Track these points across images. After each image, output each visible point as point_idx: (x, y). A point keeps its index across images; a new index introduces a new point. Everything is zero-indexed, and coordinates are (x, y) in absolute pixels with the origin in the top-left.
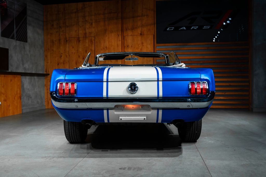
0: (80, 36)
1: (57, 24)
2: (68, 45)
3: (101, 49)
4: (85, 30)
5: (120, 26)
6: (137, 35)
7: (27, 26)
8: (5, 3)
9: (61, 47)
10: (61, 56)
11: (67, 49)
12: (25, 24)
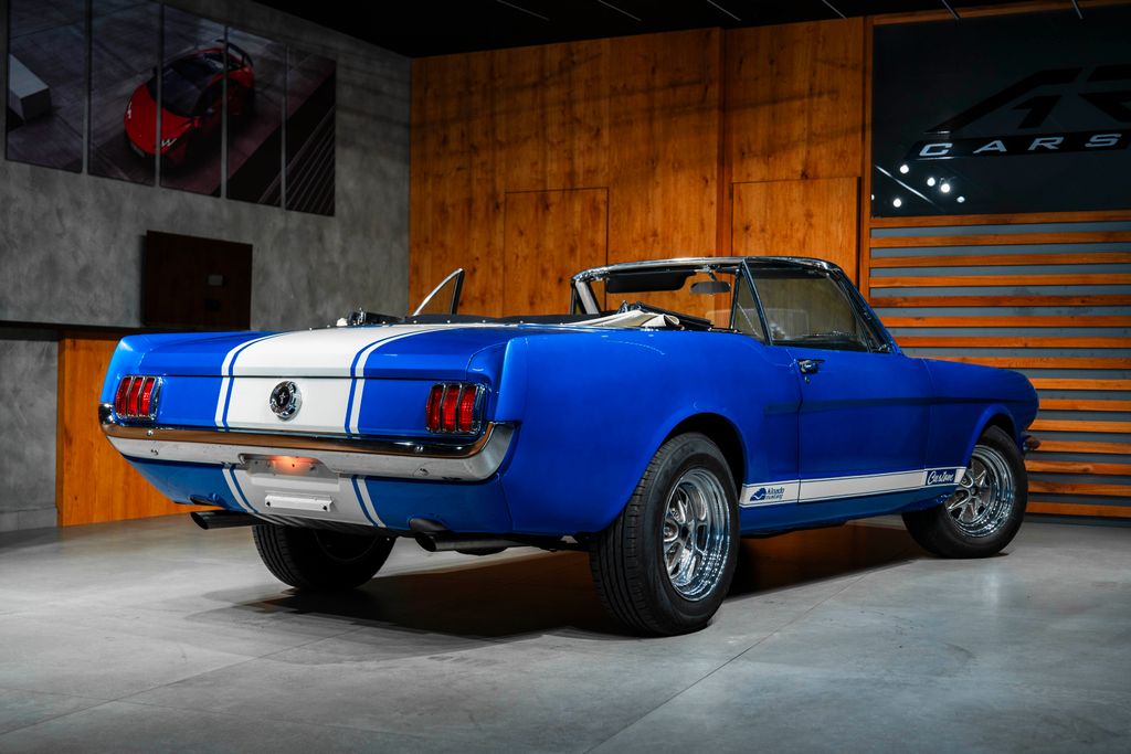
0: (551, 184)
1: (463, 135)
2: (500, 226)
3: (635, 242)
4: (571, 159)
5: (714, 139)
6: (787, 180)
7: (333, 152)
8: (247, 70)
9: (476, 234)
10: (474, 270)
11: (499, 241)
12: (328, 143)
